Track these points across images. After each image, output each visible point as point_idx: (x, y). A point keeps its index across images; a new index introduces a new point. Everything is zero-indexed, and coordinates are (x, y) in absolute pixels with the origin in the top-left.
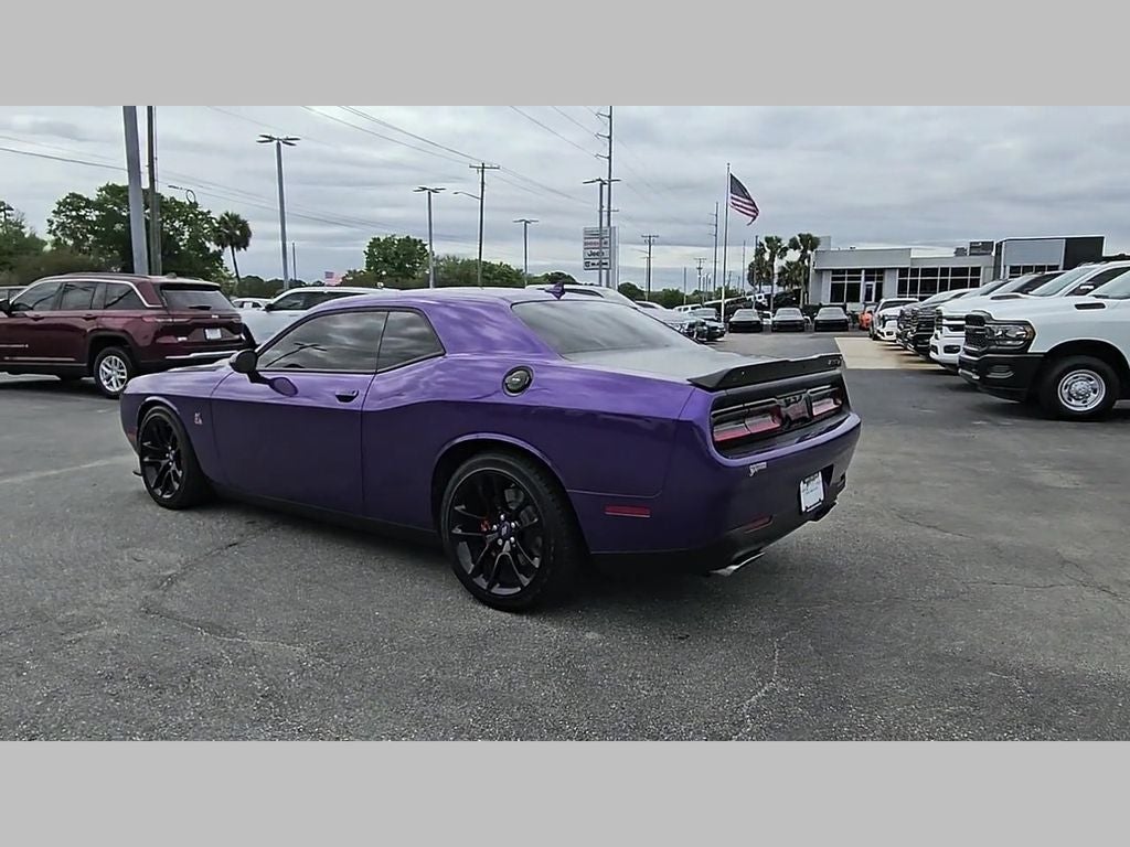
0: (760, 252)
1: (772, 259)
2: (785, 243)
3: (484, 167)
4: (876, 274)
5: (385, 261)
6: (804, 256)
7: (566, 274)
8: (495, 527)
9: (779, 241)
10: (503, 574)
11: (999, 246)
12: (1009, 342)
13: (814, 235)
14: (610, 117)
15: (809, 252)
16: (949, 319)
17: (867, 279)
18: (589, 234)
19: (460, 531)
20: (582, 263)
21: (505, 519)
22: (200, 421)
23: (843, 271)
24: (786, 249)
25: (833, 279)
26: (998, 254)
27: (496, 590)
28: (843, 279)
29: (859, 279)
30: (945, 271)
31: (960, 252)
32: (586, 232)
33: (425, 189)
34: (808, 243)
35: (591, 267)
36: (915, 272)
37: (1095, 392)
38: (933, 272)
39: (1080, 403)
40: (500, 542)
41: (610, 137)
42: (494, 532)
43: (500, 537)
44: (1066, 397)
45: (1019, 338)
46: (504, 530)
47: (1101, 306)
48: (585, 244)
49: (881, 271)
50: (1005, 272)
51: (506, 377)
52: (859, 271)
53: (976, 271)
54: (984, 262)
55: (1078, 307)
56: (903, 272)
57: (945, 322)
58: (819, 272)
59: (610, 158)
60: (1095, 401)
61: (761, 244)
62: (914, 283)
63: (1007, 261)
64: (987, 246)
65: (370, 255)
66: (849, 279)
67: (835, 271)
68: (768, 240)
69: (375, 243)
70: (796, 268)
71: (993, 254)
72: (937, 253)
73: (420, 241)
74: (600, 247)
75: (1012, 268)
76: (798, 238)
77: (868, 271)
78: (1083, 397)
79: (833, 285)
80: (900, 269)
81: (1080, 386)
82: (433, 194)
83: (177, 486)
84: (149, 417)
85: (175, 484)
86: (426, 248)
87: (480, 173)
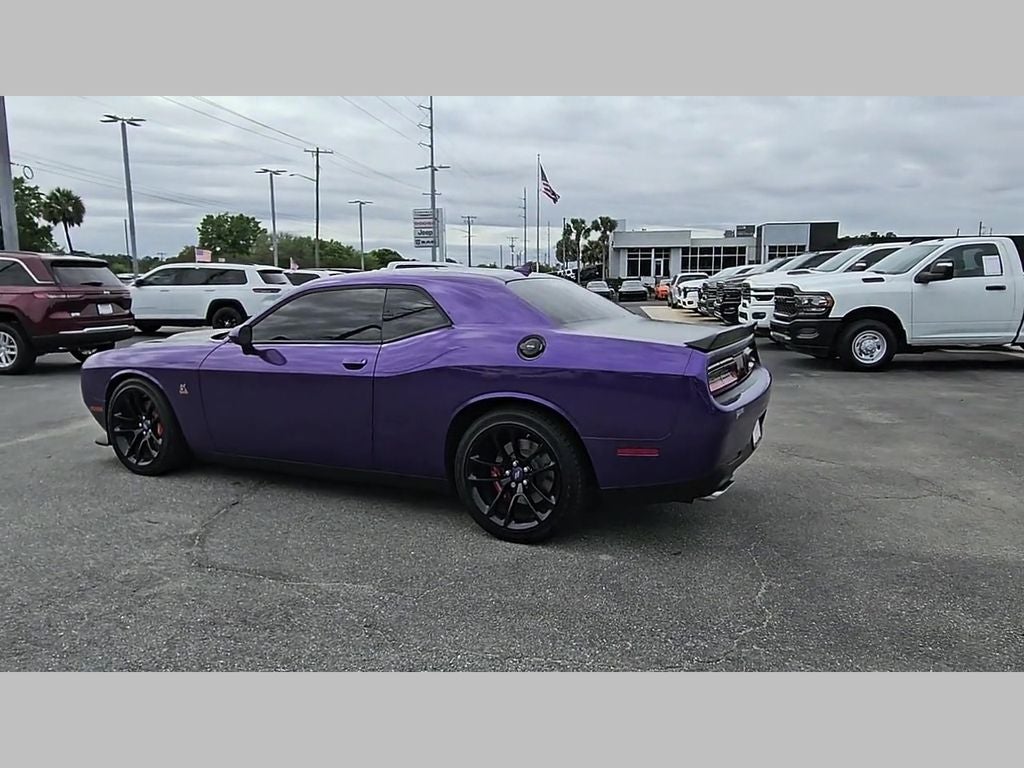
0: (567, 232)
1: (578, 239)
2: (589, 225)
3: (318, 152)
4: (664, 252)
5: (219, 237)
6: (604, 237)
7: (393, 250)
8: (507, 472)
9: (583, 222)
10: (521, 513)
11: (760, 229)
12: (814, 310)
13: (612, 218)
14: (431, 109)
15: (608, 233)
16: (756, 290)
17: (656, 257)
18: (419, 215)
19: (475, 478)
20: (413, 241)
21: (518, 465)
22: (186, 392)
23: (637, 250)
24: (588, 231)
25: (629, 256)
26: (759, 235)
27: (514, 526)
28: (637, 256)
29: (650, 256)
30: (718, 250)
31: (728, 234)
32: (415, 212)
33: (266, 171)
34: (608, 225)
35: (421, 244)
36: (694, 251)
37: (879, 348)
38: (708, 250)
39: (868, 357)
40: (513, 485)
41: (431, 128)
42: (507, 476)
43: (513, 480)
44: (858, 352)
45: (821, 305)
46: (517, 475)
47: (881, 280)
48: (416, 223)
49: (668, 250)
50: (764, 253)
51: (519, 344)
52: (649, 249)
53: (742, 250)
54: (748, 243)
55: (865, 280)
56: (685, 250)
57: (752, 293)
58: (617, 250)
59: (431, 146)
60: (879, 355)
61: (569, 226)
62: (694, 259)
63: (766, 243)
64: (750, 229)
65: (203, 231)
66: (642, 256)
67: (630, 250)
68: (574, 221)
69: (209, 221)
70: (596, 247)
71: (755, 236)
72: (709, 235)
73: (253, 219)
74: (429, 228)
75: (770, 247)
76: (599, 221)
77: (657, 250)
78: (871, 352)
79: (629, 261)
80: (683, 248)
81: (868, 344)
82: (274, 175)
83: (155, 454)
84: (121, 389)
85: (153, 452)
86: (260, 225)
87: (315, 157)
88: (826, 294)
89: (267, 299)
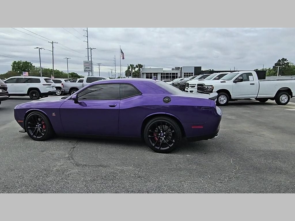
0: (129, 68)
1: (132, 70)
2: (135, 66)
3: (53, 42)
4: (156, 74)
5: (19, 68)
6: (139, 70)
7: (76, 73)
8: (159, 134)
9: (133, 65)
10: (164, 145)
11: (181, 68)
12: (209, 90)
13: (141, 64)
14: (87, 31)
15: (140, 68)
17: (154, 75)
18: (85, 62)
19: (150, 136)
20: (84, 70)
21: (163, 132)
22: (55, 115)
23: (148, 73)
24: (135, 68)
25: (146, 75)
26: (181, 70)
27: (162, 149)
28: (148, 75)
29: (152, 75)
30: (170, 74)
31: (173, 69)
32: (84, 62)
33: (38, 48)
34: (140, 66)
35: (86, 71)
36: (164, 74)
37: (225, 100)
38: (167, 74)
39: (222, 102)
40: (161, 138)
41: (87, 37)
42: (159, 135)
43: (161, 136)
44: (220, 101)
45: (210, 89)
46: (162, 135)
47: (225, 82)
48: (84, 65)
49: (157, 73)
50: (183, 75)
52: (152, 73)
53: (177, 74)
54: (178, 72)
55: (221, 82)
56: (162, 74)
57: (190, 85)
58: (143, 73)
59: (87, 42)
60: (225, 101)
61: (129, 66)
62: (164, 76)
63: (183, 72)
64: (179, 68)
65: (13, 66)
66: (150, 75)
67: (146, 73)
68: (131, 65)
69: (15, 63)
70: (137, 73)
71: (180, 70)
73: (30, 63)
74: (88, 66)
75: (184, 73)
76: (138, 65)
77: (154, 73)
78: (223, 101)
79: (146, 77)
80: (161, 73)
81: (222, 99)
82: (40, 49)
83: (43, 134)
84: (30, 115)
85: (42, 134)
86: (32, 65)
87: (52, 44)
88: (212, 86)
89: (47, 87)
